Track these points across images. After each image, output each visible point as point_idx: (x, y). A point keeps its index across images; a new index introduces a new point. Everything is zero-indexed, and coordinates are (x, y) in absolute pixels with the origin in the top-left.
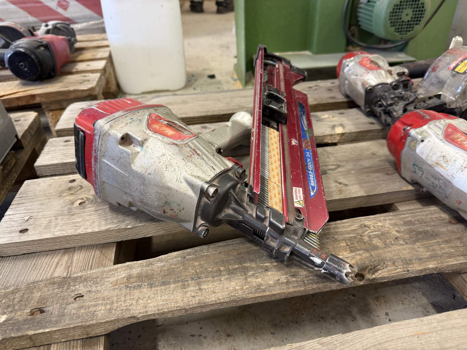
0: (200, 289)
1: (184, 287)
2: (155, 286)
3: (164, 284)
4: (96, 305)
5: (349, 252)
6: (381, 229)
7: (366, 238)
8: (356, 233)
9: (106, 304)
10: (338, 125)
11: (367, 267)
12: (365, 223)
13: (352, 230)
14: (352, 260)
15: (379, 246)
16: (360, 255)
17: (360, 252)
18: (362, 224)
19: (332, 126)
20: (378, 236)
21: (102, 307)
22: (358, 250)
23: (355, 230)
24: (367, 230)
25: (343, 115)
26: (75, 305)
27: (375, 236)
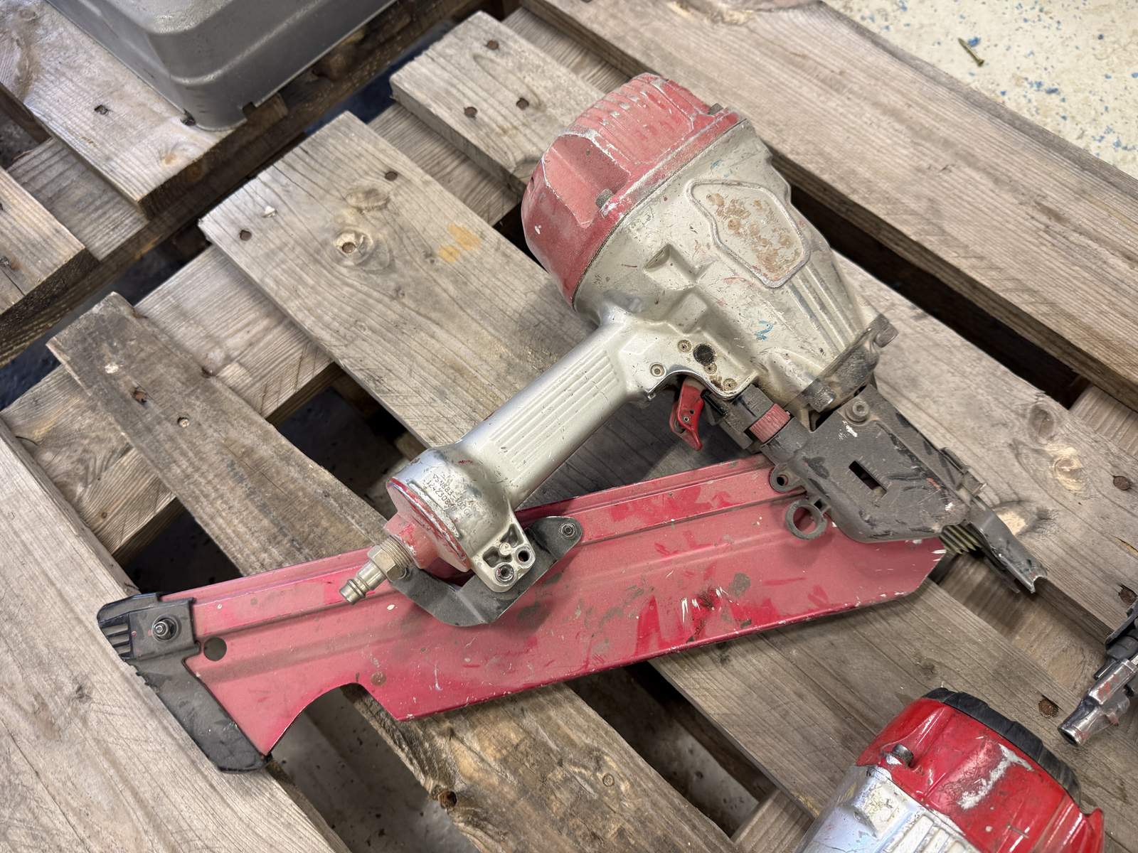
4: (184, 454)
5: (498, 756)
6: (607, 794)
7: (558, 774)
8: (562, 749)
9: (192, 464)
10: (1034, 509)
11: (477, 806)
12: (607, 755)
13: (569, 737)
14: (480, 770)
15: (552, 809)
16: (503, 781)
17: (511, 778)
18: (598, 750)
19: (1014, 497)
20: (580, 796)
21: (184, 464)
22: (515, 772)
23: (572, 743)
24: (586, 768)
25: (1119, 492)
26: (171, 428)
27: (577, 789)
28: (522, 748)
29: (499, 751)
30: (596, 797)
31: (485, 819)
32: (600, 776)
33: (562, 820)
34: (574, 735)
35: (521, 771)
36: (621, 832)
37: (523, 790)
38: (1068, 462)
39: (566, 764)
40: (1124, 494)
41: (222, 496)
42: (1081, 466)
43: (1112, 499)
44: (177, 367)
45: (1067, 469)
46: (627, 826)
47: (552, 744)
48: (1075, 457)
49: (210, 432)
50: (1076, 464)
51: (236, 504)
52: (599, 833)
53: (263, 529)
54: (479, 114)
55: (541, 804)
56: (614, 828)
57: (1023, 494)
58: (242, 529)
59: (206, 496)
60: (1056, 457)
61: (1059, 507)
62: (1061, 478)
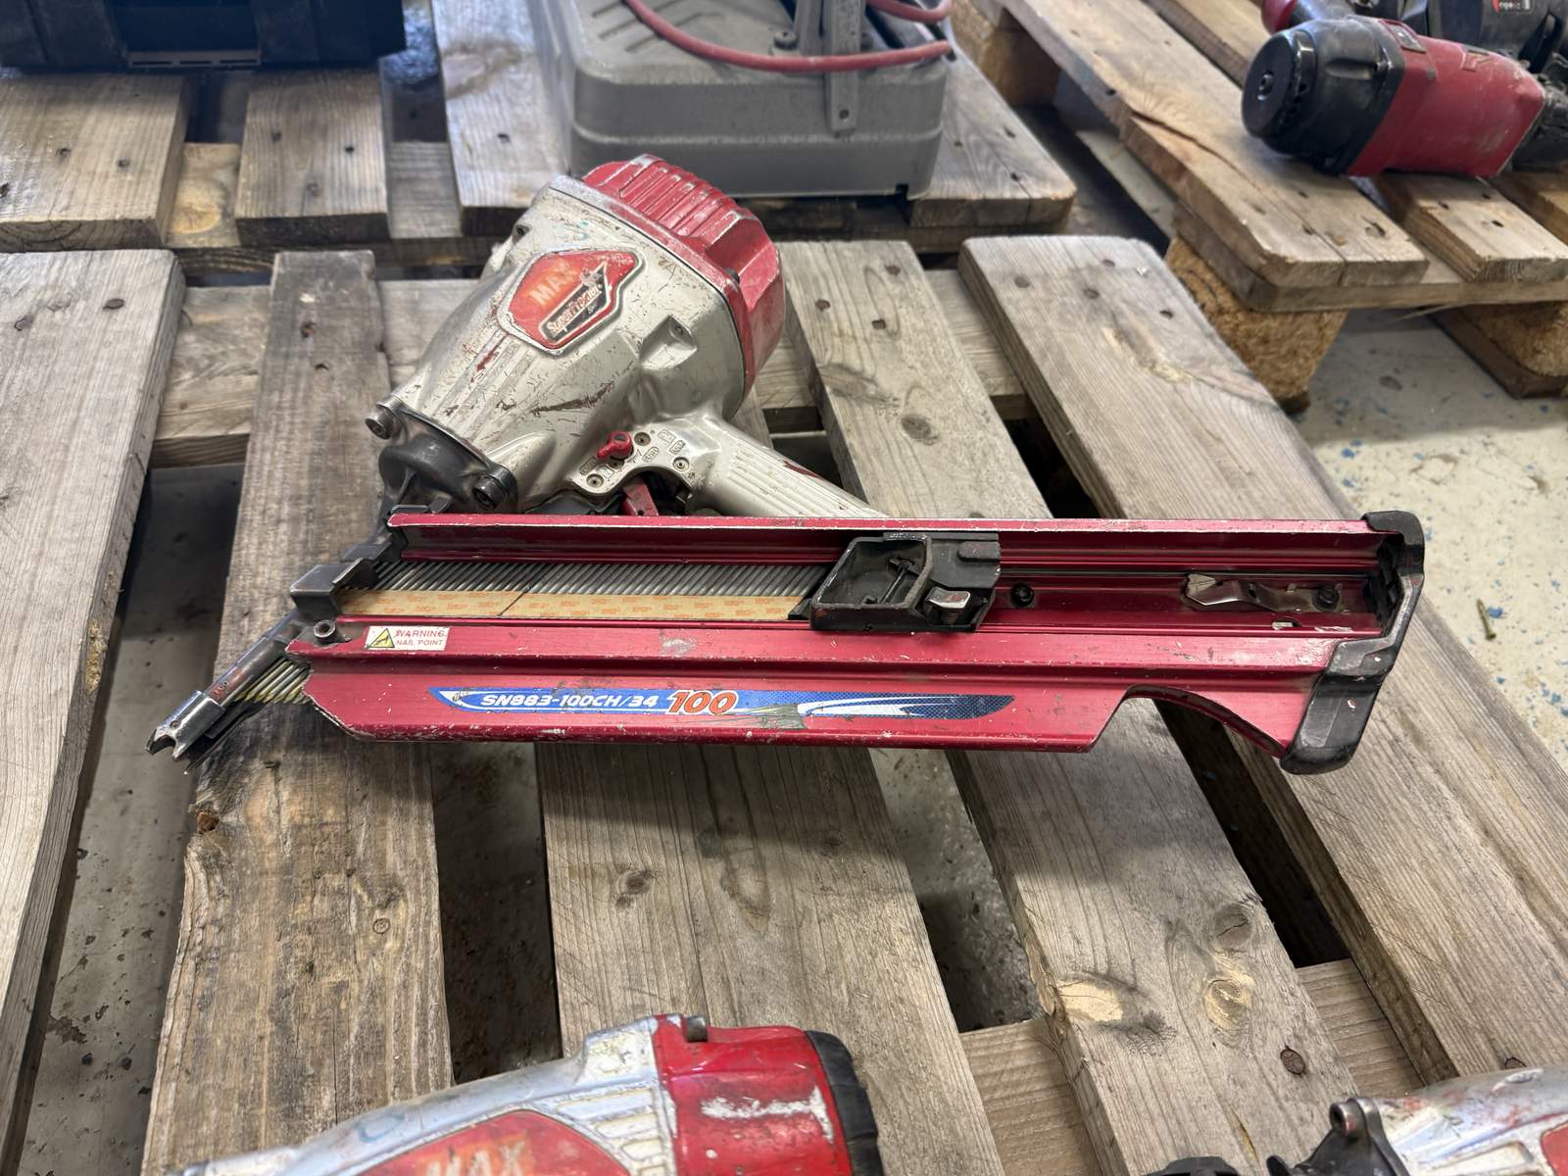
0: (279, 521)
1: (296, 499)
2: (312, 460)
3: (314, 471)
4: (295, 391)
5: (297, 819)
6: (366, 937)
7: (337, 881)
8: (365, 861)
9: (293, 400)
10: (1146, 1011)
11: (227, 849)
12: (406, 901)
13: (384, 855)
14: (267, 819)
15: (295, 908)
16: (276, 844)
17: (287, 848)
18: (402, 889)
19: (1130, 979)
20: (337, 918)
21: (288, 397)
22: (297, 846)
23: (381, 862)
24: (371, 895)
25: (1281, 1068)
26: (306, 366)
27: (340, 909)
28: (327, 829)
29: (303, 816)
30: (352, 930)
31: (222, 867)
32: (378, 915)
33: (295, 926)
34: (392, 858)
35: (303, 849)
36: (340, 988)
37: (287, 869)
38: (1234, 989)
39: (354, 878)
40: (1287, 1076)
41: (289, 440)
42: (1249, 1005)
43: (1266, 1069)
44: (363, 329)
45: (1227, 996)
46: (355, 987)
47: (360, 848)
48: (1248, 990)
49: (336, 389)
50: (1243, 999)
51: (295, 453)
52: (318, 970)
53: (297, 487)
54: (829, 311)
55: (289, 895)
56: (339, 975)
57: (1144, 983)
58: (278, 474)
59: (277, 431)
60: (1221, 973)
61: (1182, 1029)
62: (1210, 999)
